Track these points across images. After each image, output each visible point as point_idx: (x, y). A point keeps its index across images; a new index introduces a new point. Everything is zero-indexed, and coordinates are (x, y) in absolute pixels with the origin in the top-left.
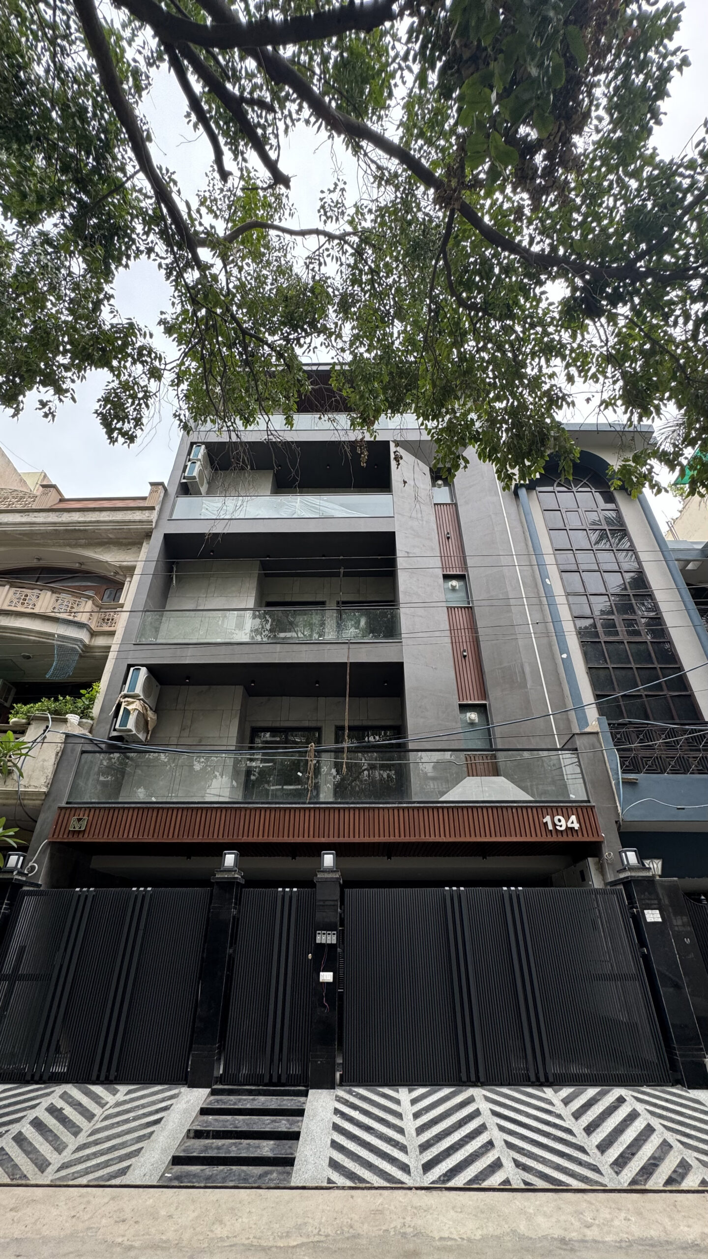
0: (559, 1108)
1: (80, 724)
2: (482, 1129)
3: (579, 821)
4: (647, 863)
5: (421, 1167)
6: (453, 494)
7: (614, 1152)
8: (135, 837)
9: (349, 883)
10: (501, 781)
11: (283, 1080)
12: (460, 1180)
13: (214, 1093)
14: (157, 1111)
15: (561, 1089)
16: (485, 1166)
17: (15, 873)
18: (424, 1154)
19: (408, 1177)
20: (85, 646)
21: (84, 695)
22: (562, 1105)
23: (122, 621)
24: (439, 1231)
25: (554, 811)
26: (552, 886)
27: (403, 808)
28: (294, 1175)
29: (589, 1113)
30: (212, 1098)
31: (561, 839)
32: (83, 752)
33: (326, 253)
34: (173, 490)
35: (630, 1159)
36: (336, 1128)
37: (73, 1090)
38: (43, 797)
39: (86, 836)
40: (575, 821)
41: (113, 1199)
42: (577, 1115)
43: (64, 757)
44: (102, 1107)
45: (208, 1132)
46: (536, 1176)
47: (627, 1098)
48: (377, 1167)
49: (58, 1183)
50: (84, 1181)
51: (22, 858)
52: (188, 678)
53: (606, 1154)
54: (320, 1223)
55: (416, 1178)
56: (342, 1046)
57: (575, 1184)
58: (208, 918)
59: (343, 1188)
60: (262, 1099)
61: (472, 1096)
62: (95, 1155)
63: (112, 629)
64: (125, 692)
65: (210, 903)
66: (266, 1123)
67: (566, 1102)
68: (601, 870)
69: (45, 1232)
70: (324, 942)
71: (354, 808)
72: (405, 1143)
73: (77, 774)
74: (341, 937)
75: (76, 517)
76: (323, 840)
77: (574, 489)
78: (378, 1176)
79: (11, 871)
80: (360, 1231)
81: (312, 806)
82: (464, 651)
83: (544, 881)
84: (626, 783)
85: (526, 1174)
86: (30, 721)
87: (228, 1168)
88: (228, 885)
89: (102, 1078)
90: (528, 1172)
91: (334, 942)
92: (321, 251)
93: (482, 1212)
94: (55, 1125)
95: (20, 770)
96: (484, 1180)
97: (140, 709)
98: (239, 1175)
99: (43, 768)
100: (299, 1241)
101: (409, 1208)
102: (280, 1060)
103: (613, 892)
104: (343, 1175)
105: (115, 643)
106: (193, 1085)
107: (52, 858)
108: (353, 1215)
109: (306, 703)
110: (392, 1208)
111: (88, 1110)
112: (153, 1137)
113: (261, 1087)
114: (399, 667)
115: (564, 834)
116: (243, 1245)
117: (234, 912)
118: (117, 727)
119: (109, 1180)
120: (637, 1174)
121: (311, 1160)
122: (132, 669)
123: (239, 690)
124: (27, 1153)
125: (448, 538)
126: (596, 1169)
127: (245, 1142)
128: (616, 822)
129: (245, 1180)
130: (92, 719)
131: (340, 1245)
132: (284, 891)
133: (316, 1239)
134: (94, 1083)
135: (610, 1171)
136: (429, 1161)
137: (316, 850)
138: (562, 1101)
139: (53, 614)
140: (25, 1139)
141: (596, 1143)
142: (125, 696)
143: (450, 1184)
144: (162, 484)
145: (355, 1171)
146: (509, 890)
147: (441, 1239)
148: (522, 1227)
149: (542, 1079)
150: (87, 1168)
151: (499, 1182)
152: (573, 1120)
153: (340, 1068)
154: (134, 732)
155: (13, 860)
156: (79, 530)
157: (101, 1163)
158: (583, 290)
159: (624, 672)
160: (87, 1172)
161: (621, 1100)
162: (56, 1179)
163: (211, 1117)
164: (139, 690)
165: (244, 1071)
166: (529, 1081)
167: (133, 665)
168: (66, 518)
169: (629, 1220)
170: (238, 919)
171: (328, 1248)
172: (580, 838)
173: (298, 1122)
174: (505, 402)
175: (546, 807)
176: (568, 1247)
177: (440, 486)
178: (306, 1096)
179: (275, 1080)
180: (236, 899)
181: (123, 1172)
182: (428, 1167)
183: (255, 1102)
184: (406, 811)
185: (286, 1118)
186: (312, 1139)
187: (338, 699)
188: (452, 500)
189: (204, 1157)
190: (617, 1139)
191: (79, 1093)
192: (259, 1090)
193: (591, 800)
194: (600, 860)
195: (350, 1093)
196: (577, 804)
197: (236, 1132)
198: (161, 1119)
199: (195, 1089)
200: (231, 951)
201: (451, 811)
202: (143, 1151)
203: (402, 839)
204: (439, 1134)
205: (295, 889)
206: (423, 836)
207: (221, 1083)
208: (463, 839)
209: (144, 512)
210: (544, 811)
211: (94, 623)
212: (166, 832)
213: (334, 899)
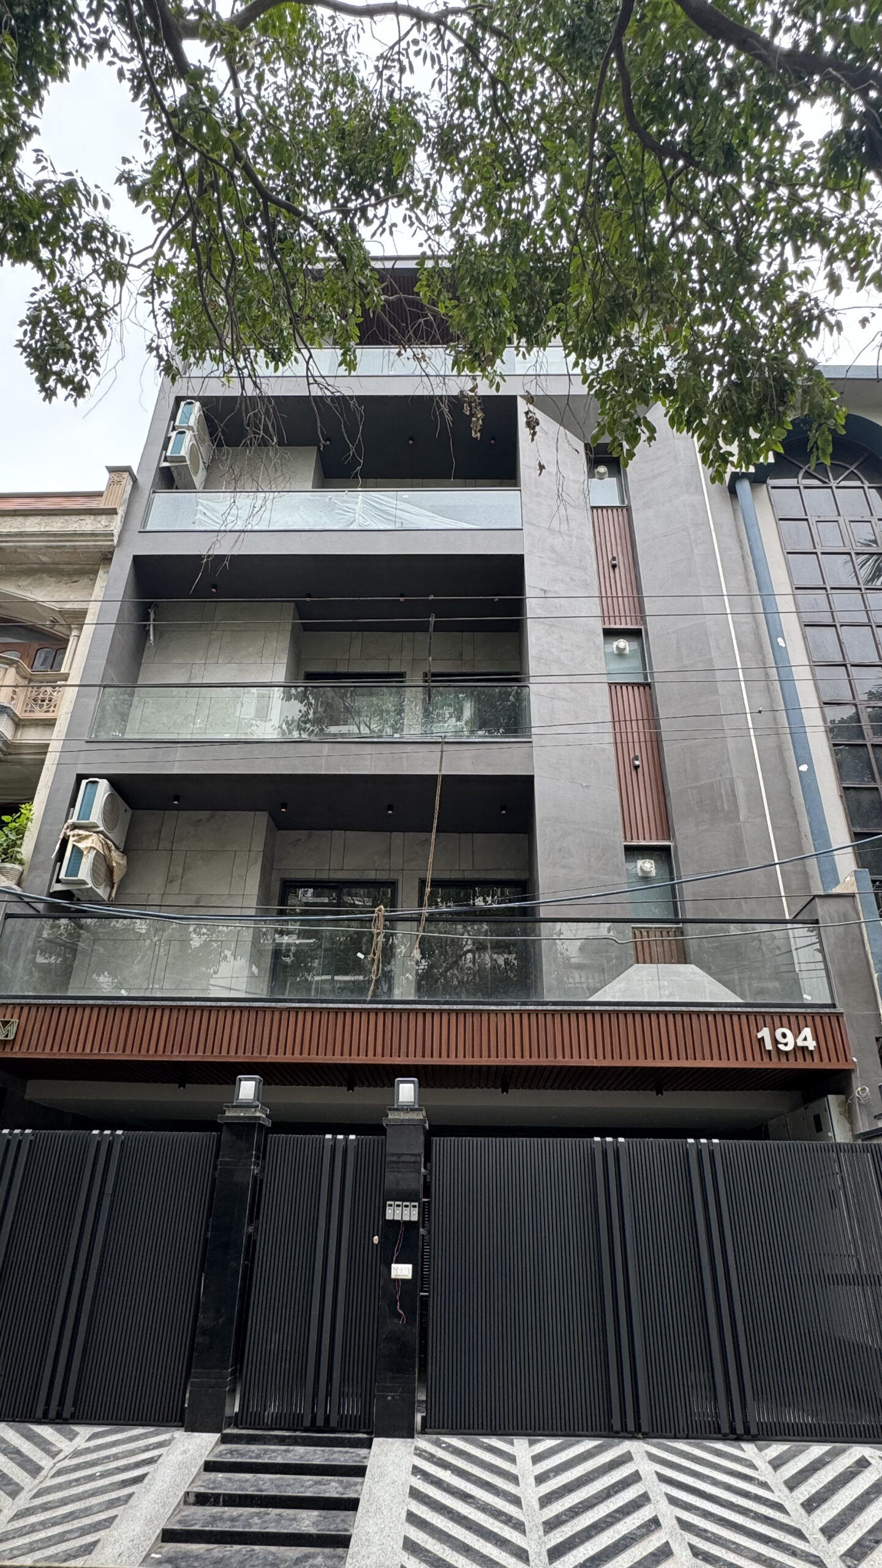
0: (765, 1473)
2: (643, 1500)
3: (816, 1038)
5: (545, 1554)
6: (623, 490)
7: (848, 1539)
8: (95, 1051)
9: (437, 1129)
10: (690, 970)
11: (333, 1423)
13: (225, 1439)
14: (138, 1465)
15: (768, 1445)
16: (645, 1554)
18: (551, 1534)
21: (7, 824)
22: (770, 1469)
23: (66, 702)
25: (777, 1020)
26: (767, 1137)
27: (529, 1013)
28: (349, 1561)
29: (811, 1481)
30: (223, 1447)
31: (784, 1064)
32: (8, 916)
33: (413, 49)
34: (147, 480)
35: (872, 1549)
36: (415, 1494)
37: (7, 1432)
39: (16, 1048)
40: (810, 1037)
42: (792, 1484)
44: (53, 1457)
45: (217, 1496)
47: (872, 1461)
48: (477, 1552)
50: (27, 1561)
52: (177, 798)
53: (835, 1540)
56: (425, 1371)
58: (214, 1180)
60: (300, 1450)
61: (629, 1452)
62: (44, 1525)
63: (49, 715)
64: (74, 820)
65: (217, 1156)
66: (306, 1486)
67: (777, 1464)
68: (849, 1113)
70: (398, 1218)
71: (449, 1012)
72: (522, 1519)
74: (424, 1211)
76: (397, 1060)
77: (833, 484)
78: (479, 1564)
81: (381, 1006)
82: (636, 758)
83: (756, 1130)
87: (249, 1547)
88: (245, 1129)
89: (52, 1414)
91: (415, 1218)
92: (403, 44)
97: (99, 848)
98: (267, 1559)
102: (329, 1393)
103: (866, 1149)
104: (426, 1561)
105: (55, 740)
106: (192, 1428)
109: (374, 841)
111: (31, 1461)
112: (131, 1502)
113: (298, 1433)
114: (523, 786)
115: (791, 1057)
117: (255, 1170)
118: (62, 876)
119: (65, 1560)
121: (375, 1539)
122: (84, 782)
123: (262, 819)
125: (614, 566)
127: (274, 1512)
128: (877, 1040)
130: (21, 863)
132: (335, 1139)
134: (39, 1422)
136: (558, 1545)
137: (386, 1076)
138: (770, 1462)
141: (821, 1525)
142: (74, 827)
144: (128, 470)
145: (443, 1557)
146: (698, 1144)
149: (740, 1430)
150: (31, 1543)
152: (786, 1491)
153: (422, 1408)
154: (90, 885)
157: (53, 1536)
158: (864, 118)
161: (863, 1464)
163: (221, 1475)
164: (96, 816)
165: (273, 1409)
166: (720, 1432)
167: (86, 776)
170: (262, 1181)
172: (817, 1064)
173: (356, 1484)
174: (719, 324)
175: (763, 1014)
177: (601, 477)
178: (369, 1447)
179: (320, 1422)
180: (258, 1149)
181: (87, 1550)
182: (556, 1553)
183: (290, 1455)
184: (533, 1018)
185: (336, 1478)
186: (379, 1510)
187: (422, 836)
188: (623, 501)
189: (211, 1532)
190: (853, 1519)
191: (17, 1435)
192: (296, 1437)
193: (837, 1004)
194: (847, 1099)
195: (438, 1444)
196: (814, 1010)
197: (260, 1497)
198: (144, 1476)
199: (196, 1434)
200: (251, 1229)
201: (606, 1017)
202: (117, 1521)
203: (527, 1061)
204: (575, 1506)
205: (352, 1137)
206: (559, 1057)
207: (236, 1426)
208: (625, 1063)
209: (99, 518)
210: (760, 1019)
211: (20, 705)
212: (145, 1046)
213: (416, 1152)
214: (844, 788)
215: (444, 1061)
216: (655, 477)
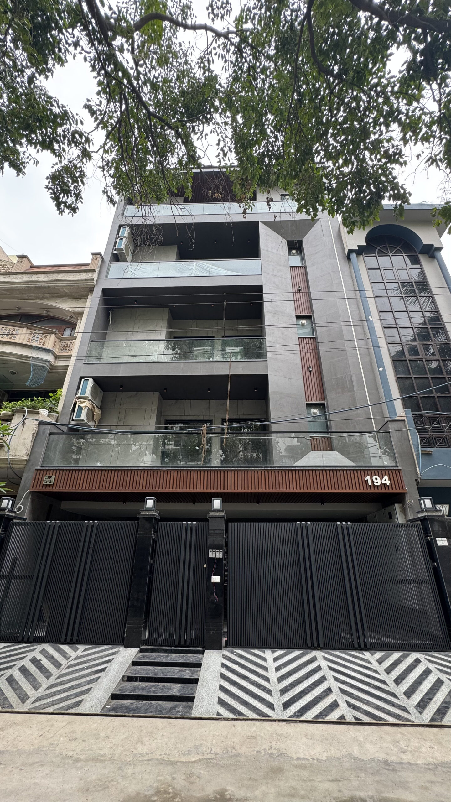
0: (375, 666)
1: (49, 416)
2: (323, 679)
3: (390, 480)
4: (438, 507)
5: (281, 706)
6: (303, 260)
7: (417, 697)
8: (87, 488)
9: (230, 520)
10: (334, 453)
11: (188, 643)
12: (310, 715)
13: (141, 651)
14: (103, 663)
15: (376, 653)
16: (326, 706)
17: (6, 511)
18: (284, 696)
19: (273, 712)
20: (51, 365)
21: (51, 397)
22: (377, 664)
23: (76, 348)
24: (296, 753)
25: (373, 472)
26: (367, 522)
27: (268, 471)
28: (194, 709)
29: (396, 669)
30: (141, 654)
31: (377, 491)
32: (51, 434)
33: (214, 52)
34: (107, 259)
35: (428, 703)
36: (223, 676)
37: (49, 648)
38: (25, 463)
39: (54, 488)
40: (387, 479)
41: (69, 723)
42: (389, 671)
43: (38, 437)
44: (67, 660)
45: (136, 677)
46: (363, 714)
47: (422, 660)
48: (251, 705)
49: (33, 711)
50: (50, 710)
51: (11, 502)
52: (121, 386)
53: (411, 698)
54: (212, 745)
55: (279, 713)
56: (227, 618)
57: (391, 720)
58: (136, 541)
59: (228, 719)
60: (174, 655)
61: (315, 656)
62: (60, 692)
63: (69, 354)
64: (79, 395)
65: (137, 531)
66: (175, 673)
67: (380, 661)
68: (404, 511)
69: (21, 746)
70: (214, 556)
71: (234, 470)
72: (270, 688)
73: (47, 448)
74: (225, 553)
75: (42, 277)
76: (213, 491)
77: (390, 254)
78: (252, 711)
79: (4, 510)
80: (240, 751)
81: (206, 469)
82: (310, 367)
83: (362, 519)
84: (424, 454)
85: (355, 712)
86: (14, 412)
87: (150, 702)
88: (150, 519)
89: (68, 640)
90: (357, 711)
91: (221, 557)
92: (209, 50)
93: (327, 739)
94: (35, 671)
95: (8, 446)
96: (326, 716)
97: (89, 406)
98: (157, 708)
99: (24, 444)
100: (197, 758)
101: (274, 735)
102: (186, 629)
103: (414, 526)
104: (228, 710)
105: (71, 363)
106: (127, 646)
107: (33, 501)
108: (235, 740)
109: (203, 404)
110: (263, 734)
111: (57, 661)
112: (99, 680)
113: (173, 648)
114: (264, 379)
115: (380, 488)
116: (157, 760)
117: (153, 537)
118: (74, 418)
119: (67, 710)
120: (434, 714)
121: (206, 698)
122: (83, 380)
123: (157, 395)
124: (14, 690)
125: (300, 290)
126: (405, 710)
127: (161, 684)
128: (416, 480)
129: (160, 712)
130: (57, 413)
131: (226, 762)
132: (187, 524)
133: (209, 756)
134: (63, 643)
135: (415, 711)
136: (287, 701)
137: (208, 498)
138: (377, 661)
139: (28, 343)
140: (15, 680)
141: (404, 691)
142: (79, 398)
143: (302, 718)
144: (99, 254)
145: (236, 707)
146: (341, 524)
147: (298, 758)
148: (355, 752)
149: (363, 646)
150: (53, 701)
151: (337, 718)
152: (386, 674)
153: (226, 636)
154: (86, 421)
155: (5, 503)
156: (44, 287)
157: (63, 698)
159: (422, 381)
160: (53, 704)
161: (418, 661)
162: (32, 708)
163: (139, 667)
164: (88, 393)
165: (162, 637)
166: (354, 646)
167: (84, 377)
168: (35, 278)
169: (433, 748)
170: (156, 542)
171: (217, 764)
172: (390, 491)
173: (197, 671)
175: (367, 470)
176: (391, 768)
177: (294, 255)
178: (203, 654)
179: (182, 643)
180: (154, 528)
181: (78, 704)
182: (286, 705)
183: (169, 658)
184: (270, 472)
185: (189, 668)
186: (207, 684)
187: (222, 401)
188: (303, 264)
189: (133, 695)
190: (417, 688)
191: (53, 649)
192: (171, 650)
193: (398, 465)
194: (403, 506)
195: (232, 652)
196: (389, 468)
197: (155, 678)
198: (105, 668)
199: (129, 649)
200: (152, 562)
201: (301, 472)
202: (92, 690)
203: (267, 491)
204: (293, 682)
205: (194, 523)
206: (281, 489)
207: (147, 645)
208: (309, 491)
209: (88, 273)
210: (366, 472)
211: (57, 350)
212: (108, 486)
213: (222, 529)
214: (398, 378)
215: (233, 491)
216: (316, 253)
